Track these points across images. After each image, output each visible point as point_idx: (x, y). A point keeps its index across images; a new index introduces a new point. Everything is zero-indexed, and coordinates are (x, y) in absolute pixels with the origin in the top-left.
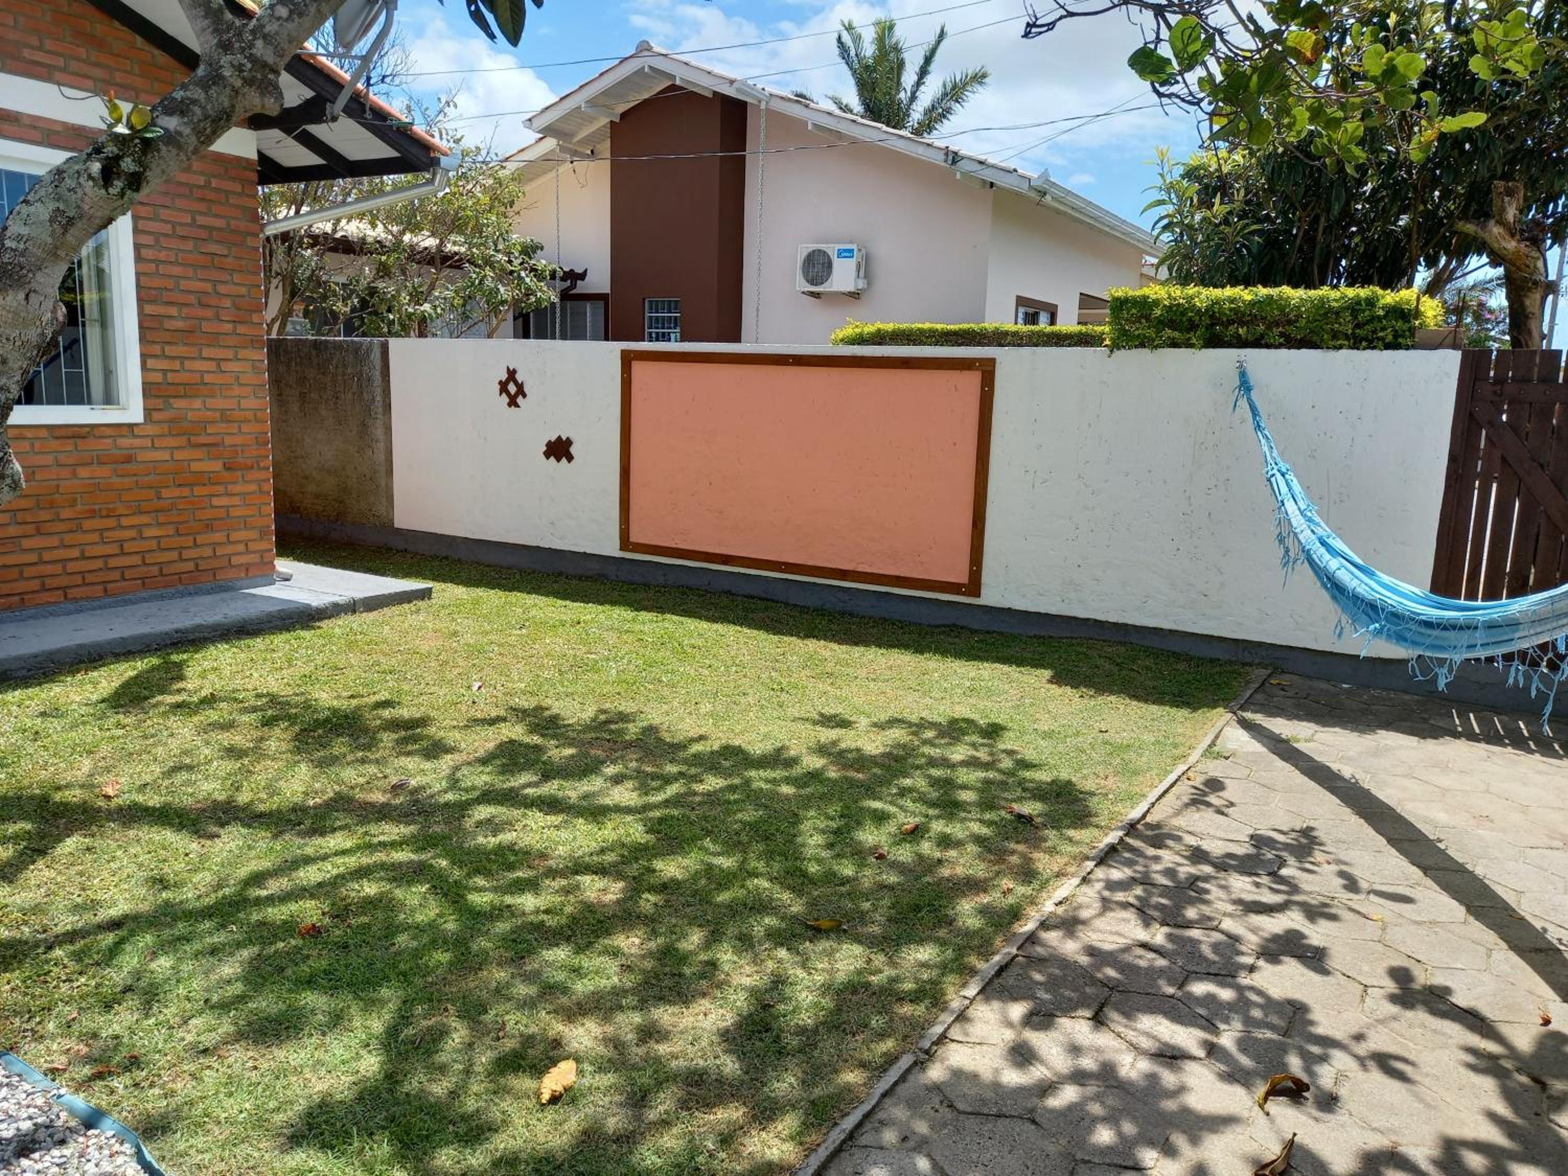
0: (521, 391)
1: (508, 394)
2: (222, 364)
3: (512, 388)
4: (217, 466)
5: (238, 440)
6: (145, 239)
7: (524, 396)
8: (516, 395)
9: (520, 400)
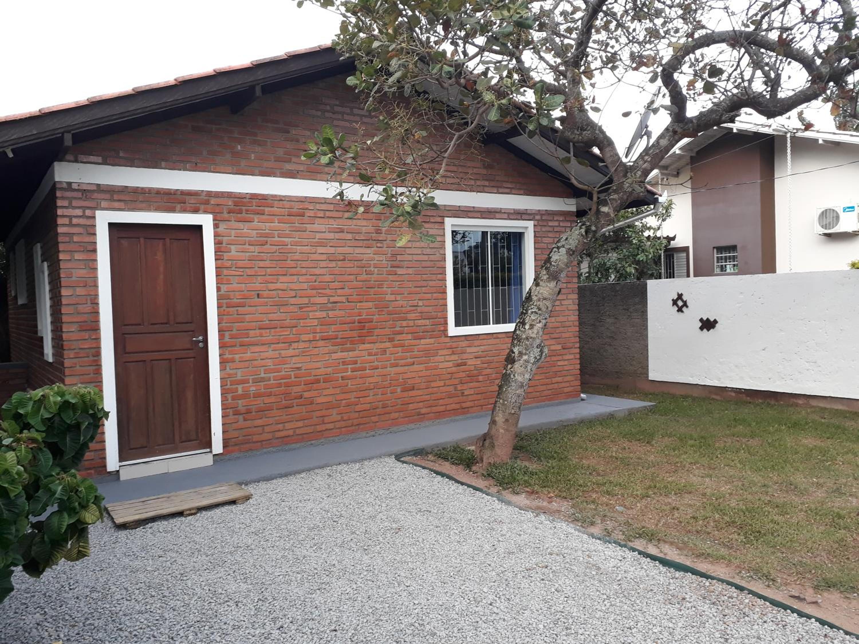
0: (685, 304)
1: (677, 306)
2: (562, 302)
3: (680, 303)
4: (559, 347)
5: (567, 335)
6: (539, 252)
7: (687, 307)
8: (682, 306)
9: (684, 309)
